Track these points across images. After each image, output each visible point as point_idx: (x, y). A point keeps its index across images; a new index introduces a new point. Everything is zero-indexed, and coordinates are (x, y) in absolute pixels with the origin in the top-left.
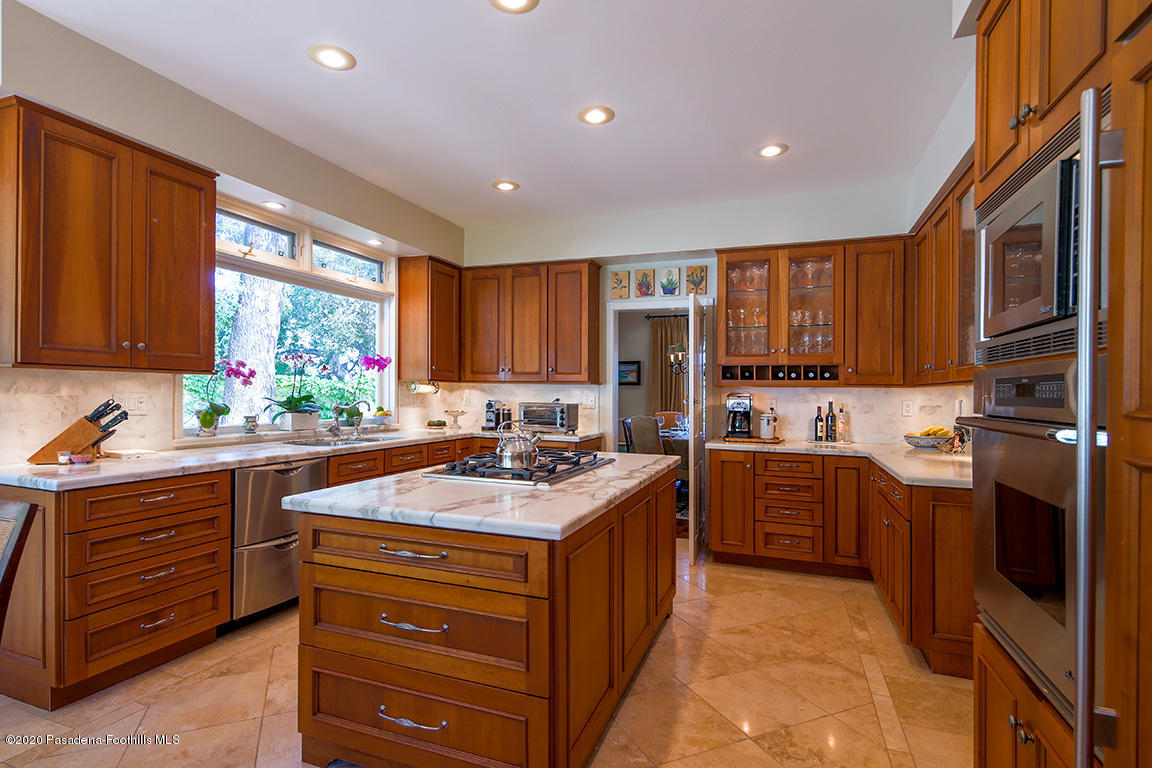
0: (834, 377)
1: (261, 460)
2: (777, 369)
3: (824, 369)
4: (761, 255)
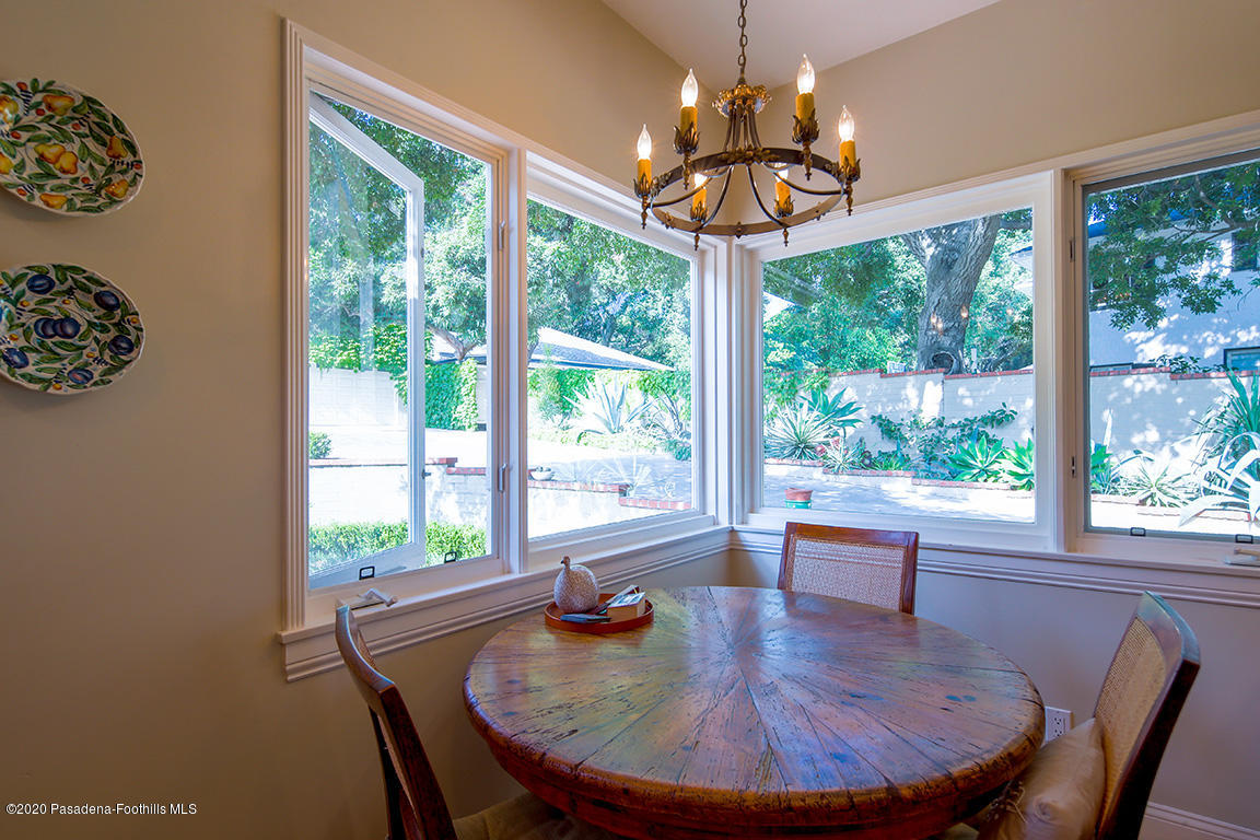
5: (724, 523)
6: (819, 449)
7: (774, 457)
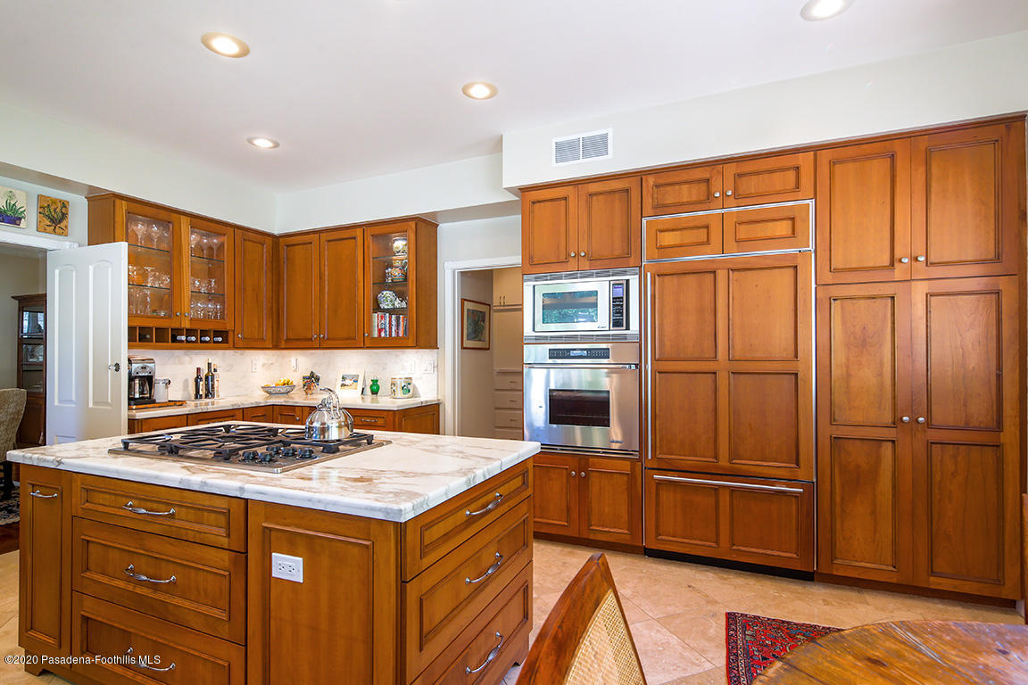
0: (225, 341)
2: (176, 332)
3: (217, 333)
4: (163, 215)
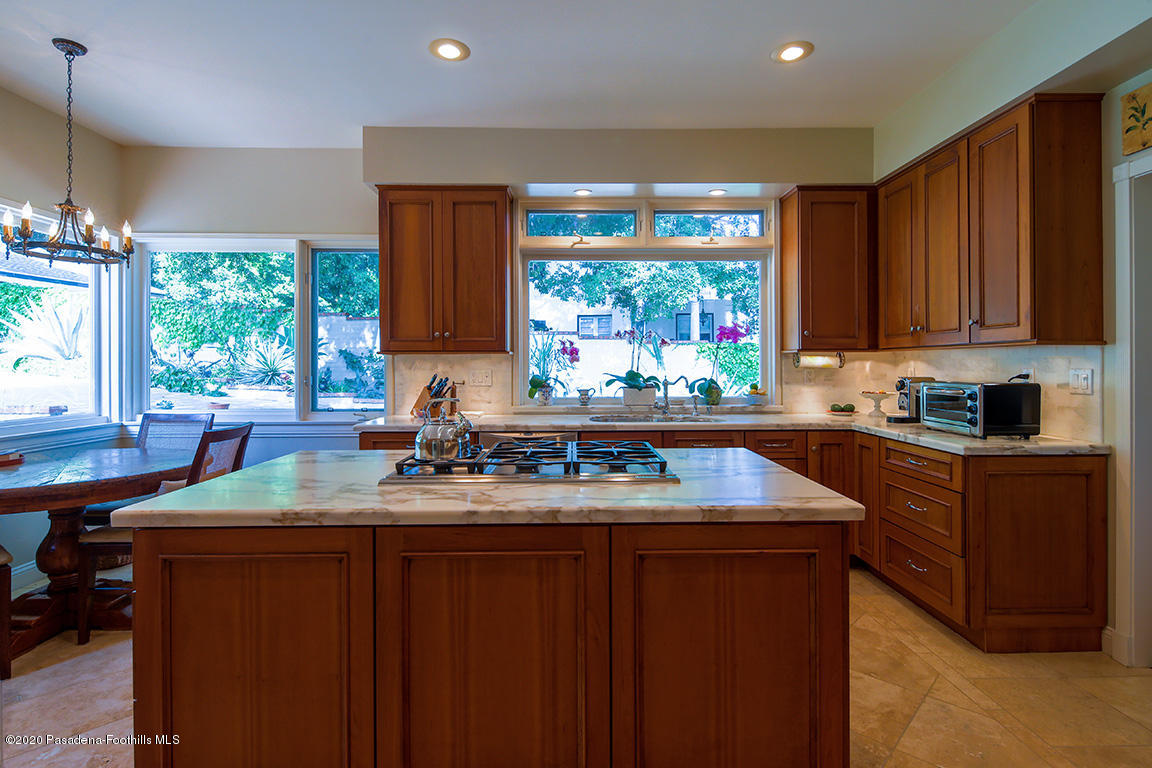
1: (500, 427)
5: (115, 420)
6: (284, 376)
7: (245, 383)
